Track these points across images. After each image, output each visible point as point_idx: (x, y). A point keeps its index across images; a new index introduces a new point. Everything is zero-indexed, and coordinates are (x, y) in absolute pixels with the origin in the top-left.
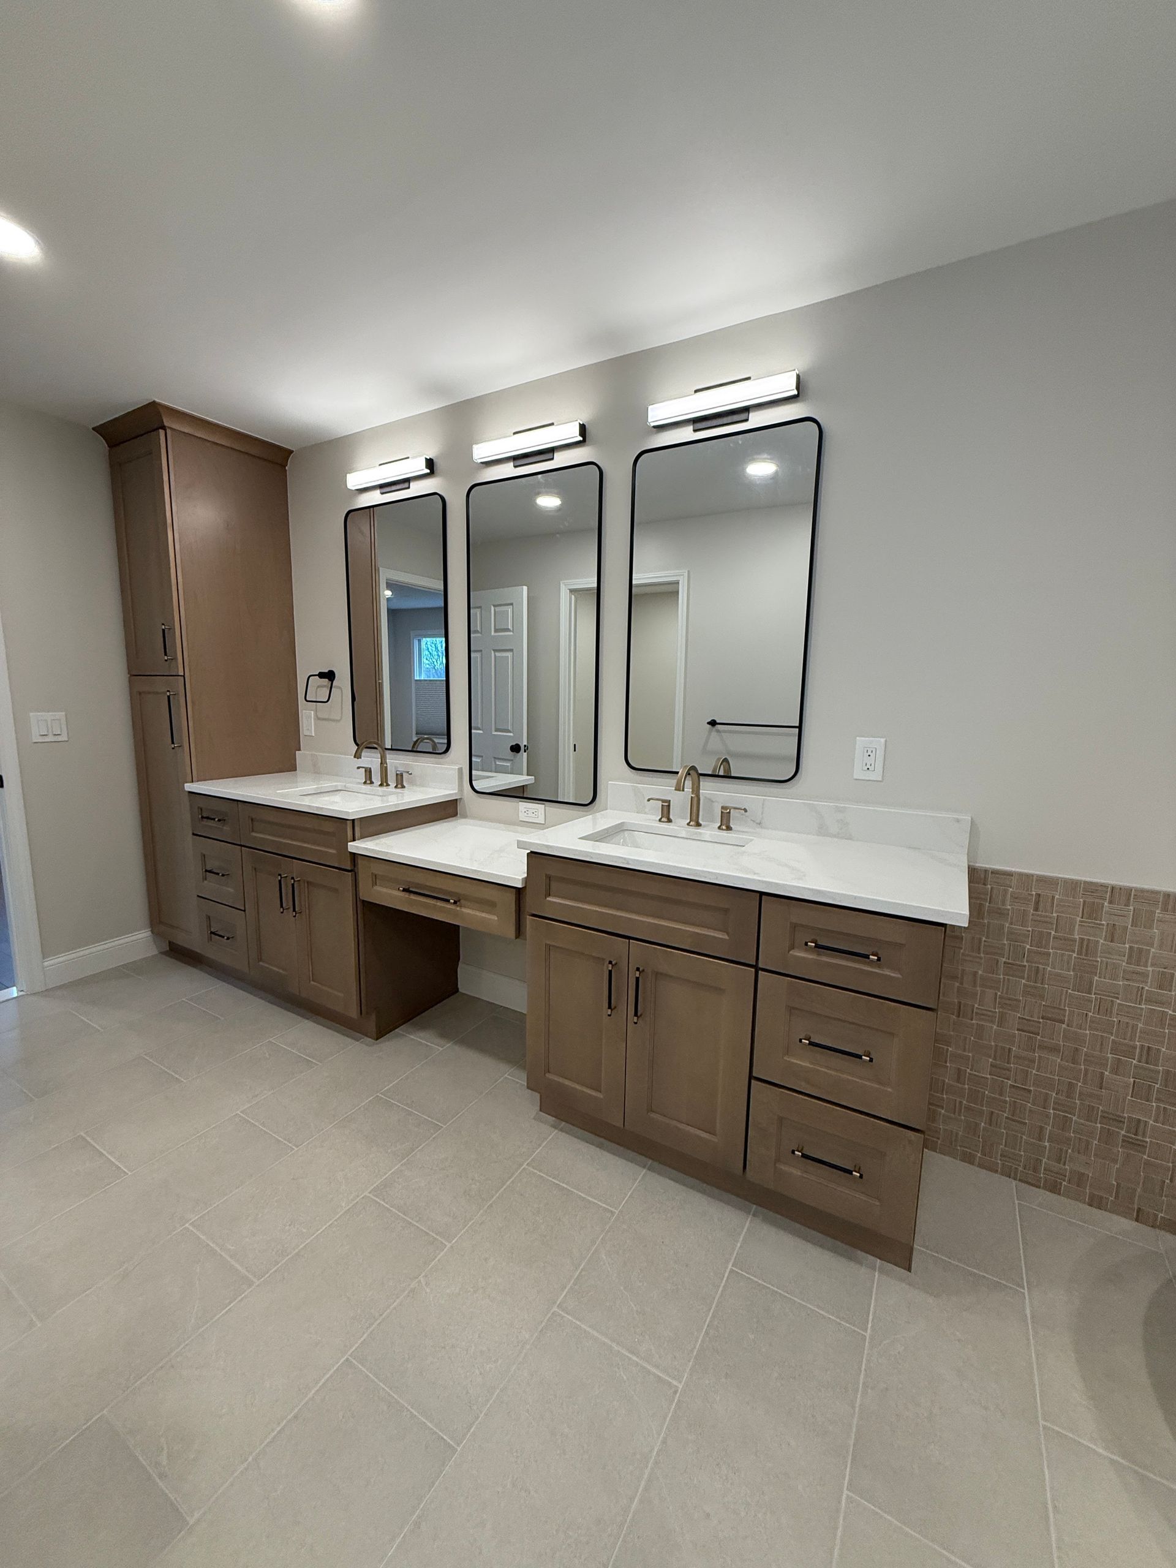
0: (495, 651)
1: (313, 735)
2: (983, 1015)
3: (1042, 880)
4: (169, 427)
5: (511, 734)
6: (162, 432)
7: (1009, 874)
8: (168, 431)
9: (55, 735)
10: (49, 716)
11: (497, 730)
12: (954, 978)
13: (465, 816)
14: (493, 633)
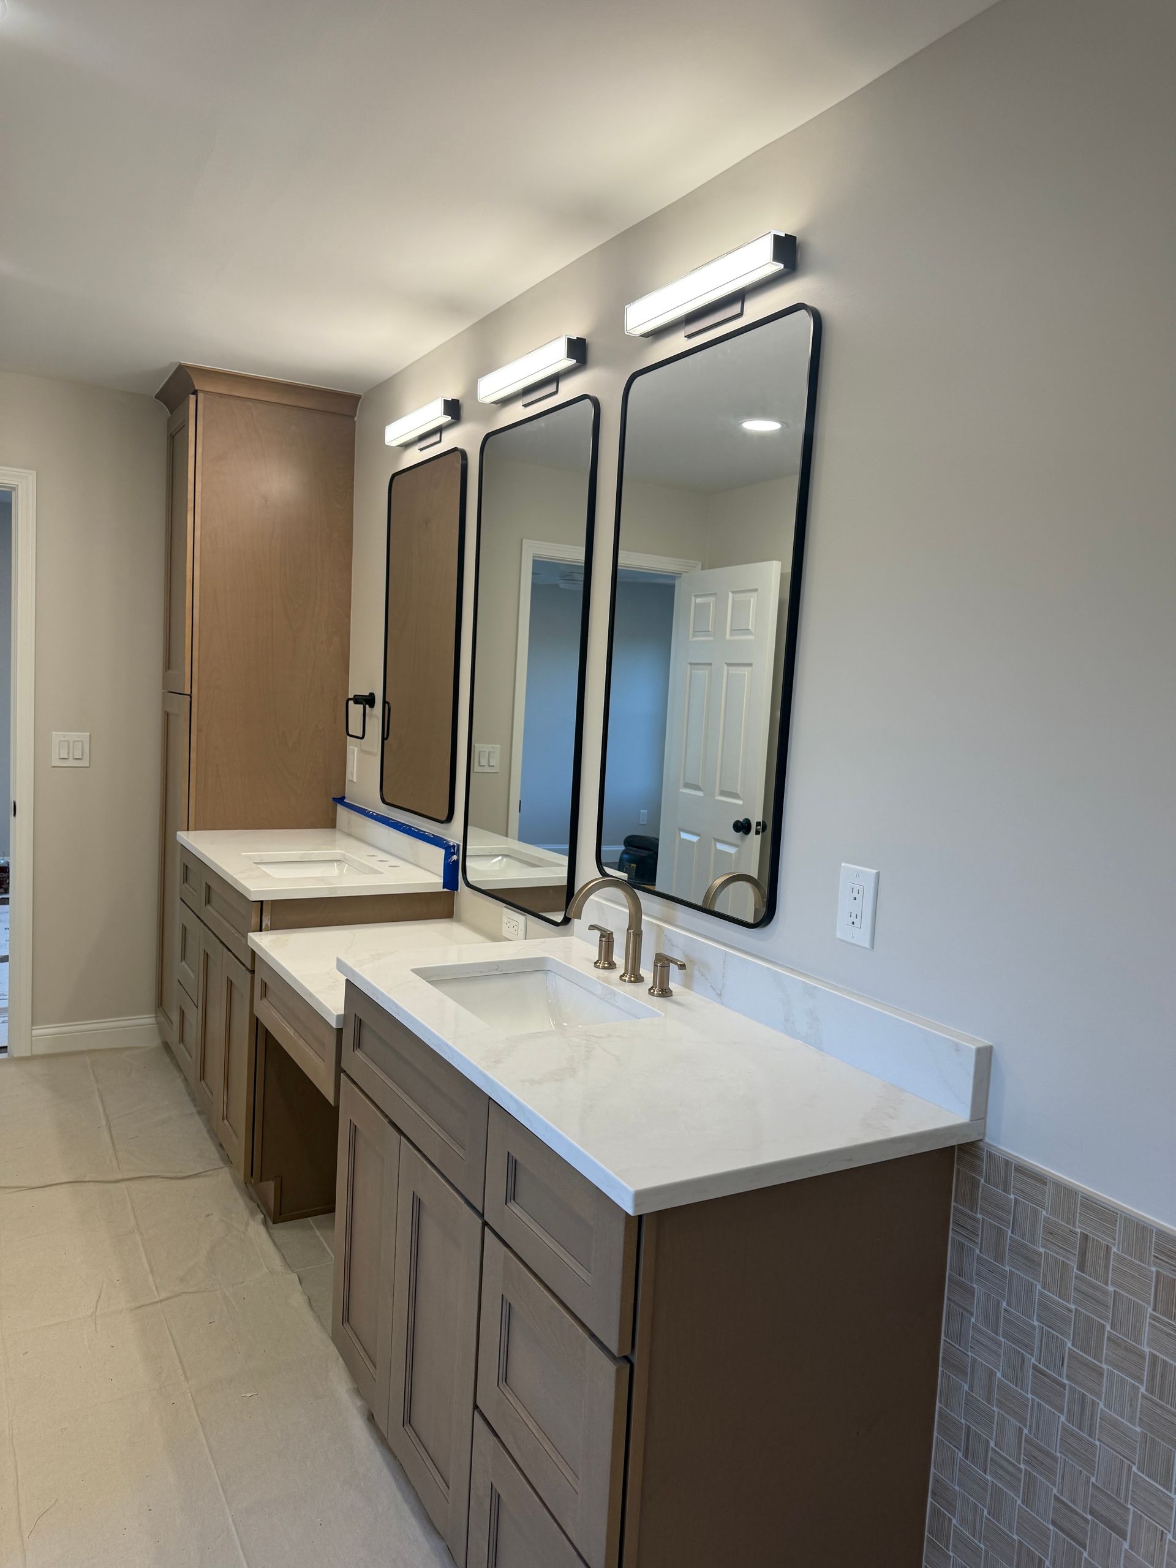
0: (728, 665)
1: (355, 781)
2: (1002, 1467)
3: (1093, 1208)
4: (202, 391)
5: (740, 802)
6: (192, 398)
7: (1040, 1179)
8: (201, 396)
9: (75, 759)
10: (72, 736)
11: (723, 793)
12: (961, 1370)
13: (459, 920)
14: (728, 636)
